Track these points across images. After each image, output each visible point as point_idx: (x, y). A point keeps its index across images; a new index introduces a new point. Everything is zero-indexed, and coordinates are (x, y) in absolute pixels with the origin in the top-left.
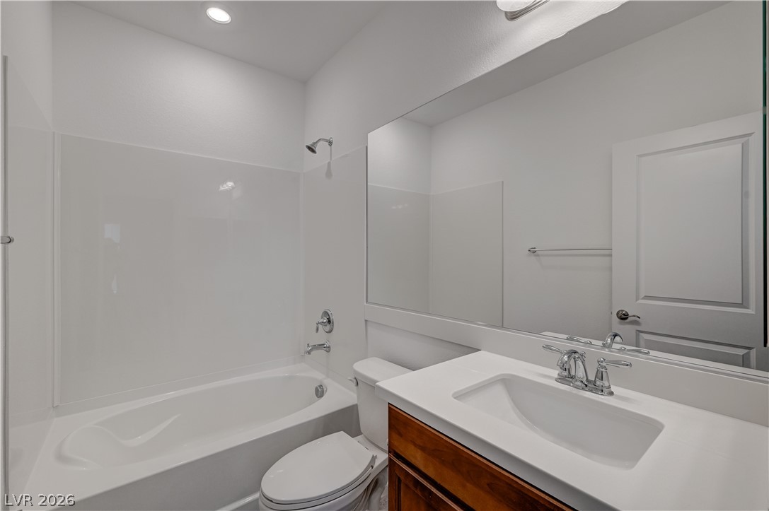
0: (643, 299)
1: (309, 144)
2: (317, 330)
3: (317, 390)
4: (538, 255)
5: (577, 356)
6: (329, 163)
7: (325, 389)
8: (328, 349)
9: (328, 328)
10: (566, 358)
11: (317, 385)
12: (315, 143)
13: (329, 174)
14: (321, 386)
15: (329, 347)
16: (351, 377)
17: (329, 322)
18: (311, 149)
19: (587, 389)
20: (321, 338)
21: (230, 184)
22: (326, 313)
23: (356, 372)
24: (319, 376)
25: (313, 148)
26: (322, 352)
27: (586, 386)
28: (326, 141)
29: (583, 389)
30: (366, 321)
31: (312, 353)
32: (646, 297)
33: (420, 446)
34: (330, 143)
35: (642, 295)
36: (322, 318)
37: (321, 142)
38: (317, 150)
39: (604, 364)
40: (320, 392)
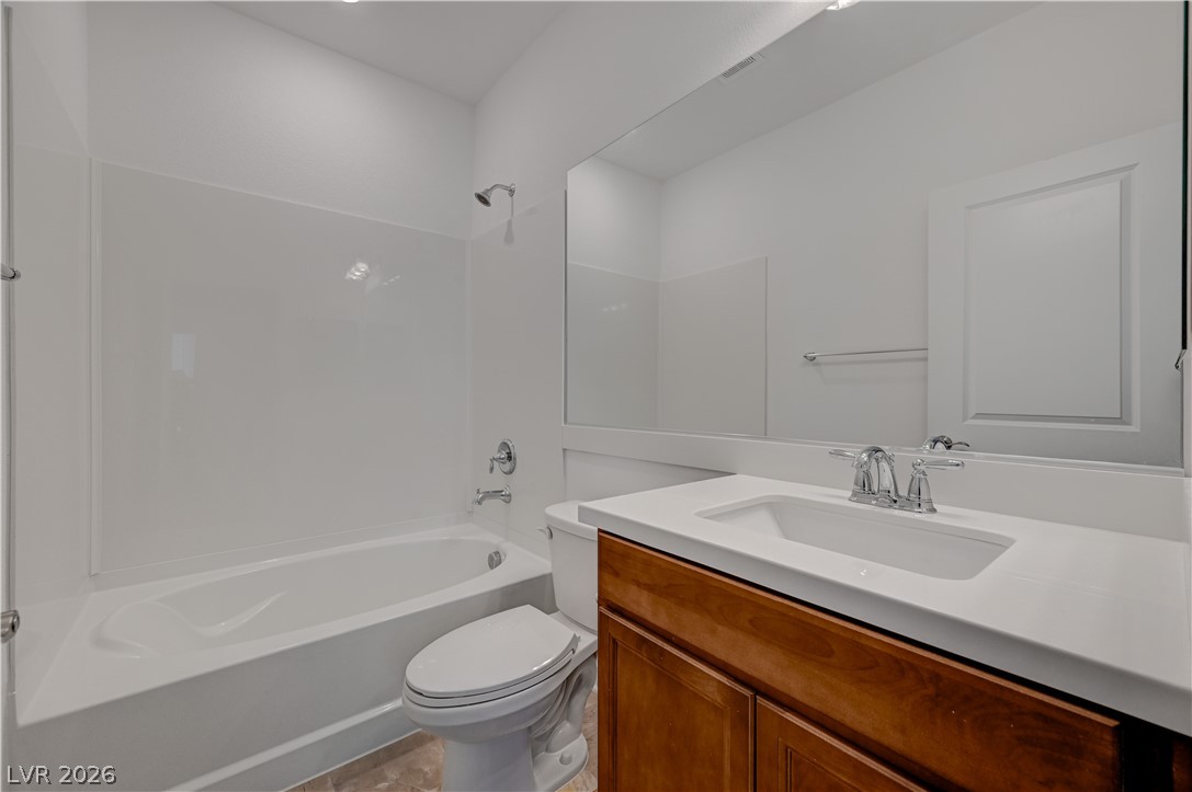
0: (973, 418)
1: (480, 191)
2: (492, 469)
3: (491, 558)
4: (818, 364)
5: (879, 454)
6: (510, 222)
7: (503, 557)
8: (508, 498)
9: (507, 466)
10: (865, 456)
11: (492, 551)
12: (488, 190)
13: (509, 238)
14: (497, 553)
15: (509, 495)
16: (544, 526)
17: (509, 457)
18: (483, 199)
19: (896, 506)
20: (497, 481)
21: (363, 267)
22: (505, 445)
23: (549, 518)
24: (494, 540)
25: (485, 196)
26: (497, 502)
27: (895, 501)
28: (506, 188)
29: (890, 507)
30: (564, 450)
31: (484, 503)
32: (978, 416)
33: (645, 585)
34: (512, 192)
35: (972, 413)
36: (499, 451)
37: (497, 190)
38: (491, 201)
39: (922, 468)
40: (495, 561)
